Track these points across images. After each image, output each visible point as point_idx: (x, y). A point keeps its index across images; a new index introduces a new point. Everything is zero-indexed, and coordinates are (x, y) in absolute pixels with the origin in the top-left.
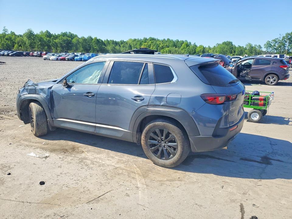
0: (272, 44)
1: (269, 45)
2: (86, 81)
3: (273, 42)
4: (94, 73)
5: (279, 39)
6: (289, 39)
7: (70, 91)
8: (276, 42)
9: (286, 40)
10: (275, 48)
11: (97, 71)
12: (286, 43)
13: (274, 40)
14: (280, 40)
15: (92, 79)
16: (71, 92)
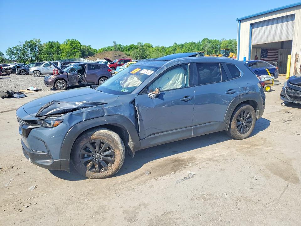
0: (15, 52)
1: (10, 52)
2: (166, 87)
3: (14, 49)
4: (174, 77)
5: (20, 46)
6: (30, 47)
7: (163, 99)
8: (18, 50)
9: (27, 48)
10: (18, 56)
11: (177, 75)
12: (28, 51)
13: (15, 48)
14: (21, 48)
15: (173, 84)
16: (165, 101)
